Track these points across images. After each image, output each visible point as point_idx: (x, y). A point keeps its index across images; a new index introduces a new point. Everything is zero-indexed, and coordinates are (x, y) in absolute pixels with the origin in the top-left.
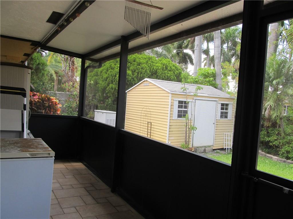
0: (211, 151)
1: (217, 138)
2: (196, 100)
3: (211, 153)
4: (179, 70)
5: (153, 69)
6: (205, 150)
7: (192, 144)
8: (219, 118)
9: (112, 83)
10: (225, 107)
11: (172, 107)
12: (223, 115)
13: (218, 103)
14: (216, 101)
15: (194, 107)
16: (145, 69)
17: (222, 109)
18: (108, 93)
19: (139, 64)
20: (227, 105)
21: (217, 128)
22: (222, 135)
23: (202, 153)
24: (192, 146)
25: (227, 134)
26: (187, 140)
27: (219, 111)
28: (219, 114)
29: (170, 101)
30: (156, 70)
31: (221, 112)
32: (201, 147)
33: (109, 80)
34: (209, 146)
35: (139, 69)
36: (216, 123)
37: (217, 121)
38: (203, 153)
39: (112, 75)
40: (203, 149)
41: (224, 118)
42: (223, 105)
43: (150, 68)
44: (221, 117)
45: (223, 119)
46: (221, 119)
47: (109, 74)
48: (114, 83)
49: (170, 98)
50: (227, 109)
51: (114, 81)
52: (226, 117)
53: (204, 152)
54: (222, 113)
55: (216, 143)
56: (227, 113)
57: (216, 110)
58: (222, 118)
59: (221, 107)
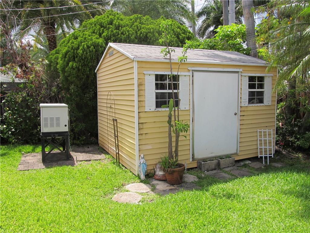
0: (230, 165)
1: (242, 140)
2: (195, 73)
3: (232, 168)
4: (188, 34)
5: (141, 33)
6: (219, 164)
7: (193, 155)
8: (247, 104)
9: (74, 60)
10: (257, 83)
11: (141, 88)
12: (255, 98)
13: (241, 75)
14: (238, 72)
15: (191, 85)
16: (127, 34)
17: (251, 86)
18: (69, 76)
19: (118, 27)
20: (261, 79)
21: (243, 122)
22: (255, 134)
23: (212, 170)
24: (193, 158)
25: (263, 131)
26: (174, 150)
27: (246, 90)
28: (246, 97)
29: (135, 76)
30: (147, 35)
31: (249, 92)
32: (211, 159)
33: (69, 56)
34: (228, 156)
35: (118, 35)
36: (242, 113)
37: (243, 109)
38: (215, 169)
39: (74, 48)
40: (215, 162)
41: (257, 103)
42: (251, 79)
43: (136, 32)
44: (251, 101)
45: (253, 105)
46: (251, 105)
47: (69, 47)
48: (76, 59)
49: (135, 70)
50: (261, 86)
51: (77, 57)
52: (261, 101)
53: (217, 167)
54: (251, 94)
55: (242, 149)
56: (262, 93)
57: (240, 90)
58: (253, 103)
59: (248, 83)
